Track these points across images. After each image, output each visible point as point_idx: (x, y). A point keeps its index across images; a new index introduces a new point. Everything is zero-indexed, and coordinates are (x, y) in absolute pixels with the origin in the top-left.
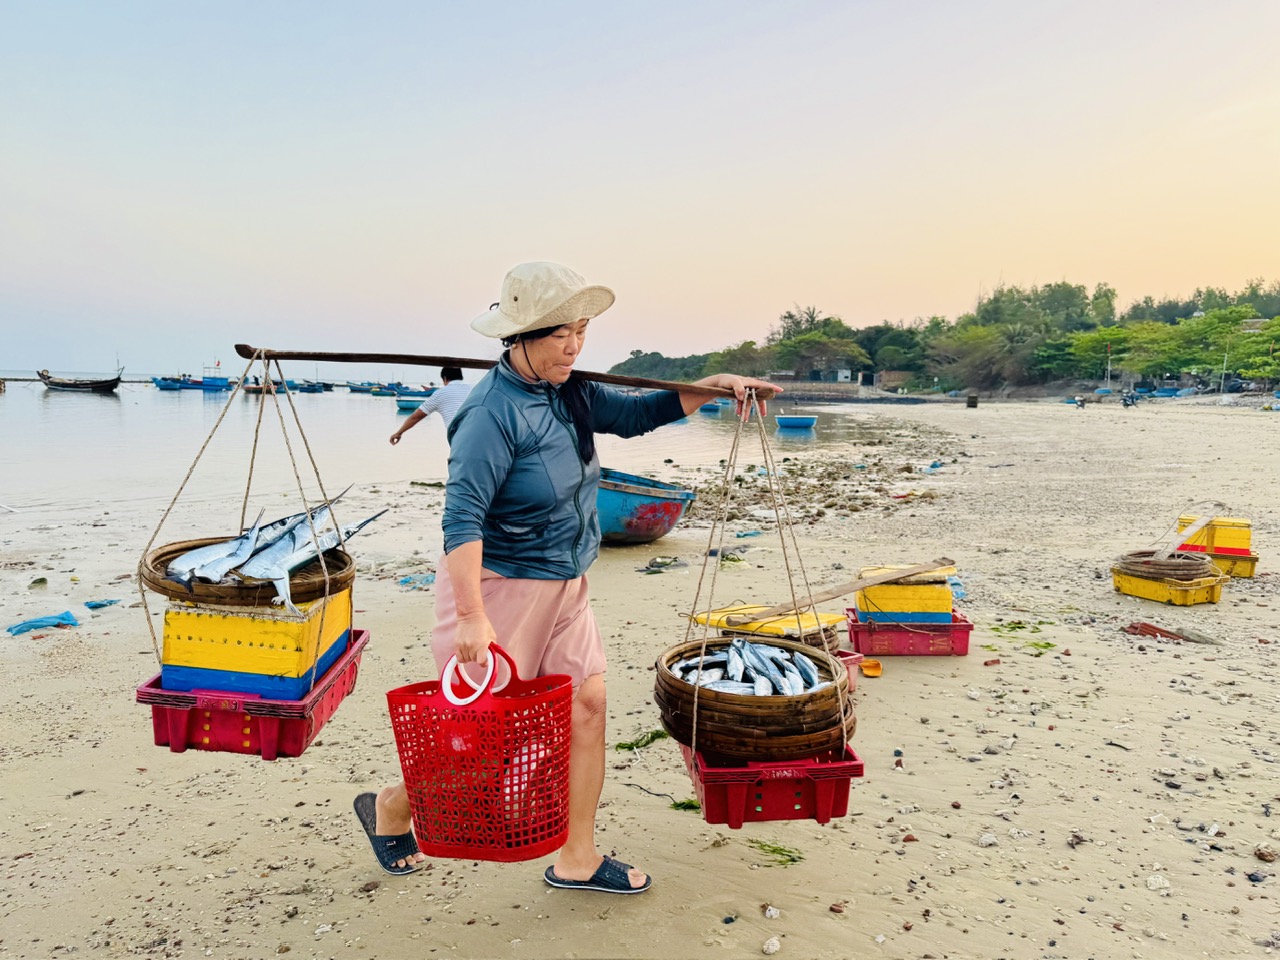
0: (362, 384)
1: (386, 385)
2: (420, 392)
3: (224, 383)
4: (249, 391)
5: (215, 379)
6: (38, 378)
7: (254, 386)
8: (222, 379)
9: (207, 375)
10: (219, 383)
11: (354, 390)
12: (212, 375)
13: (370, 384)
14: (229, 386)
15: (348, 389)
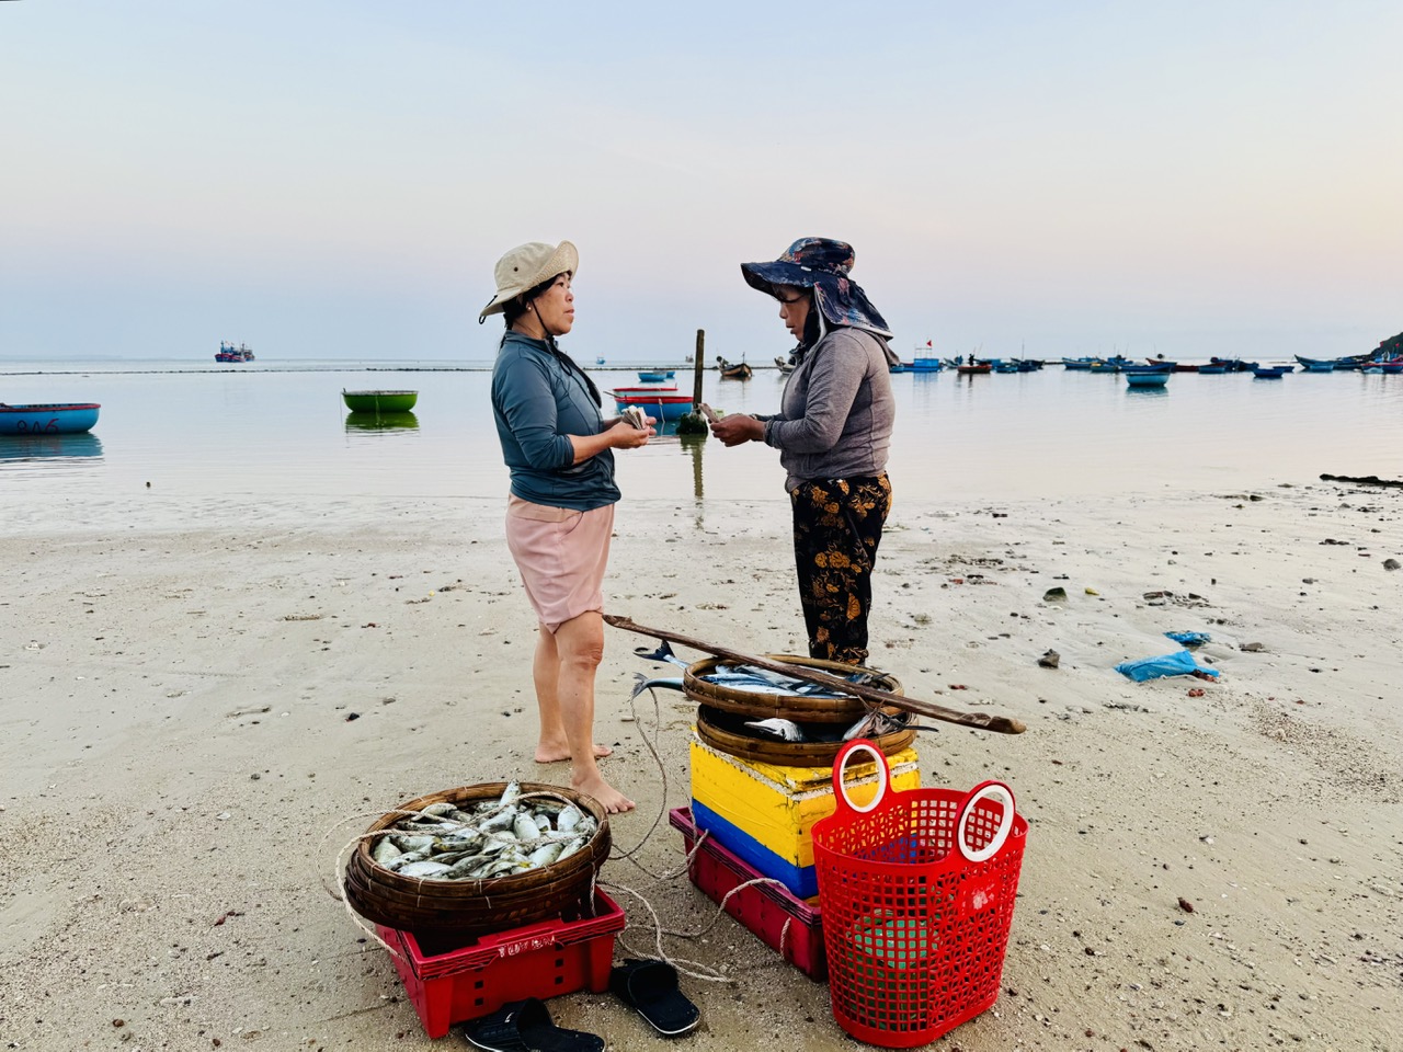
0: (1080, 360)
1: (1106, 360)
2: (1146, 366)
3: (935, 364)
4: (963, 371)
5: (925, 360)
6: (775, 365)
7: (968, 365)
8: (932, 360)
9: (918, 357)
10: (929, 364)
11: (1071, 366)
12: (923, 357)
13: (1088, 360)
14: (940, 366)
15: (1064, 367)
